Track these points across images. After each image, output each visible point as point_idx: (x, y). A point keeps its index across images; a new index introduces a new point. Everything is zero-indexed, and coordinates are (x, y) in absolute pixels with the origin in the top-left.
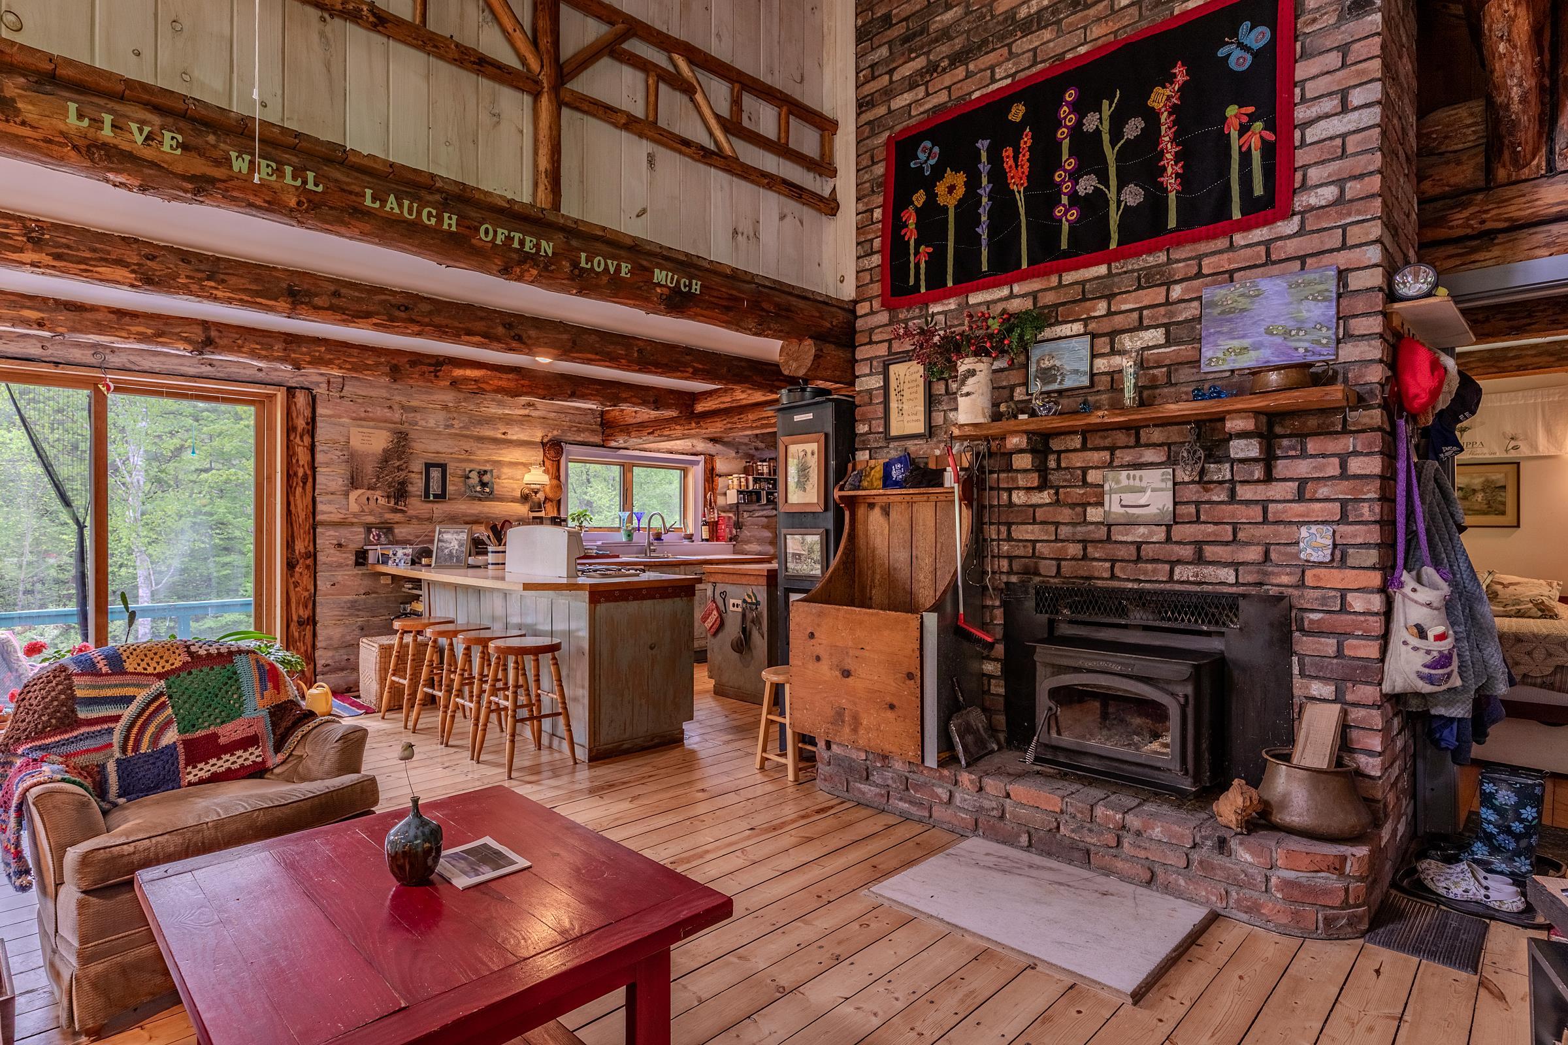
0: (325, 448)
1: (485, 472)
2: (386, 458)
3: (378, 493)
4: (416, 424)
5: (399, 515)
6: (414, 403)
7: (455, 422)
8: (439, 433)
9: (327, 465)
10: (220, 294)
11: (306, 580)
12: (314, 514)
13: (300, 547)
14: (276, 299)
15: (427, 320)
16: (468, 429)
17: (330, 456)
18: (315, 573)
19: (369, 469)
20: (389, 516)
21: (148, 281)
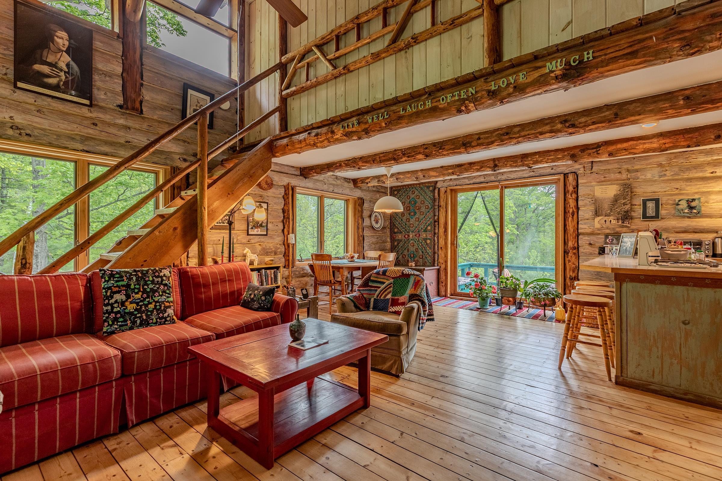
0: (583, 198)
1: (693, 200)
2: (616, 199)
3: (611, 218)
4: (638, 178)
5: (625, 229)
6: (636, 167)
7: (668, 173)
8: (655, 181)
9: (584, 206)
10: (444, 153)
11: (573, 259)
12: (578, 229)
13: (570, 244)
14: (460, 149)
15: (518, 135)
16: (678, 175)
17: (585, 202)
18: (579, 256)
19: (606, 206)
20: (618, 230)
21: (427, 156)
